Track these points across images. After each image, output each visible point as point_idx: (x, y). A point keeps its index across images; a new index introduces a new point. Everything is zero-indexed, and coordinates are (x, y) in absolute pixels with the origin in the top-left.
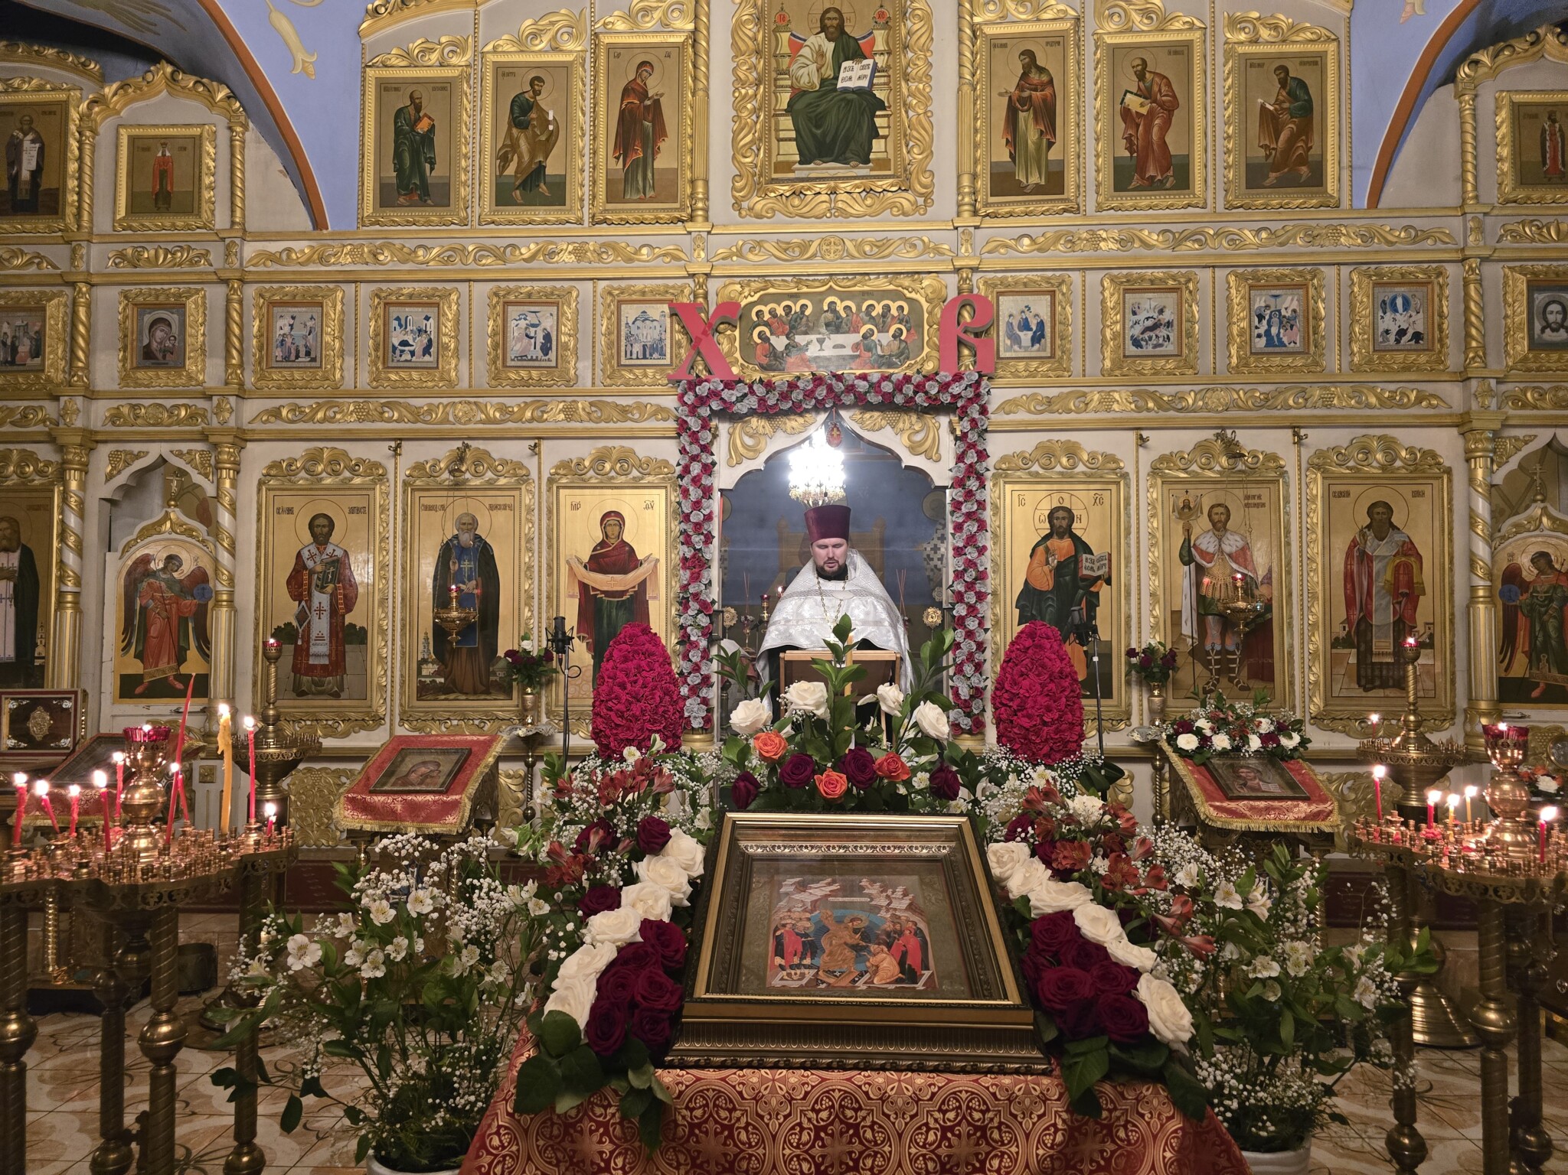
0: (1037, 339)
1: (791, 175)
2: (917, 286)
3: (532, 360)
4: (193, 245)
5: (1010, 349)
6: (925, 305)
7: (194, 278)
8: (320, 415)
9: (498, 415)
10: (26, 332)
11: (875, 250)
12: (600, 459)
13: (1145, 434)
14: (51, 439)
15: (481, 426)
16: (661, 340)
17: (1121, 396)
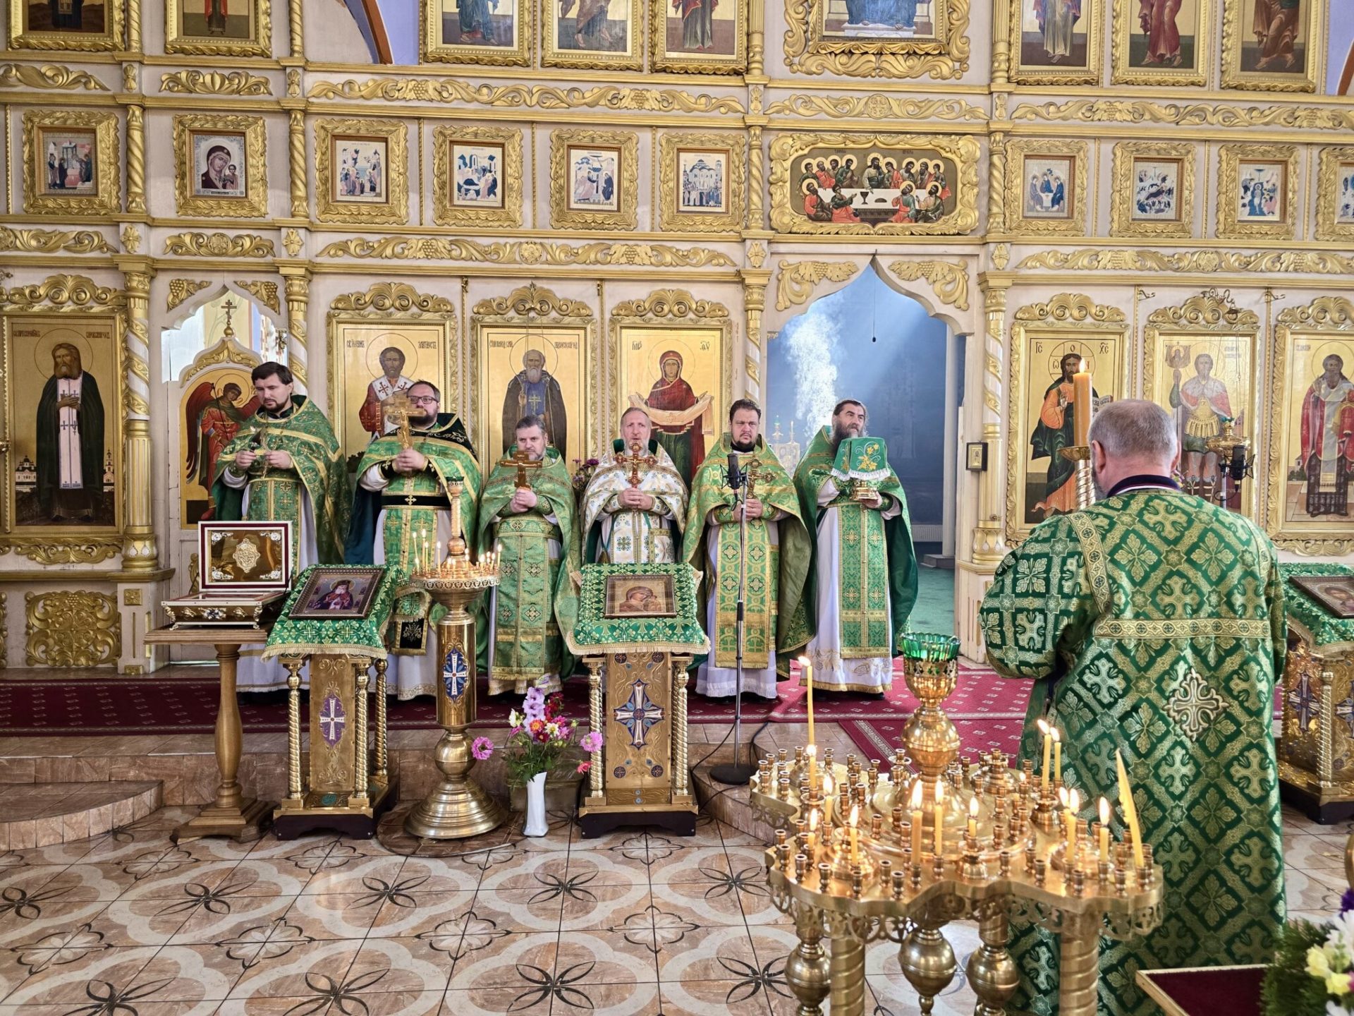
0: (1057, 200)
1: (840, 34)
2: (954, 147)
3: (594, 203)
4: (251, 73)
5: (1032, 209)
6: (959, 165)
7: (255, 106)
8: (388, 251)
9: (562, 255)
10: (75, 155)
11: (917, 110)
12: (660, 303)
13: (1148, 291)
14: (113, 267)
15: (546, 267)
16: (716, 188)
17: (1129, 254)
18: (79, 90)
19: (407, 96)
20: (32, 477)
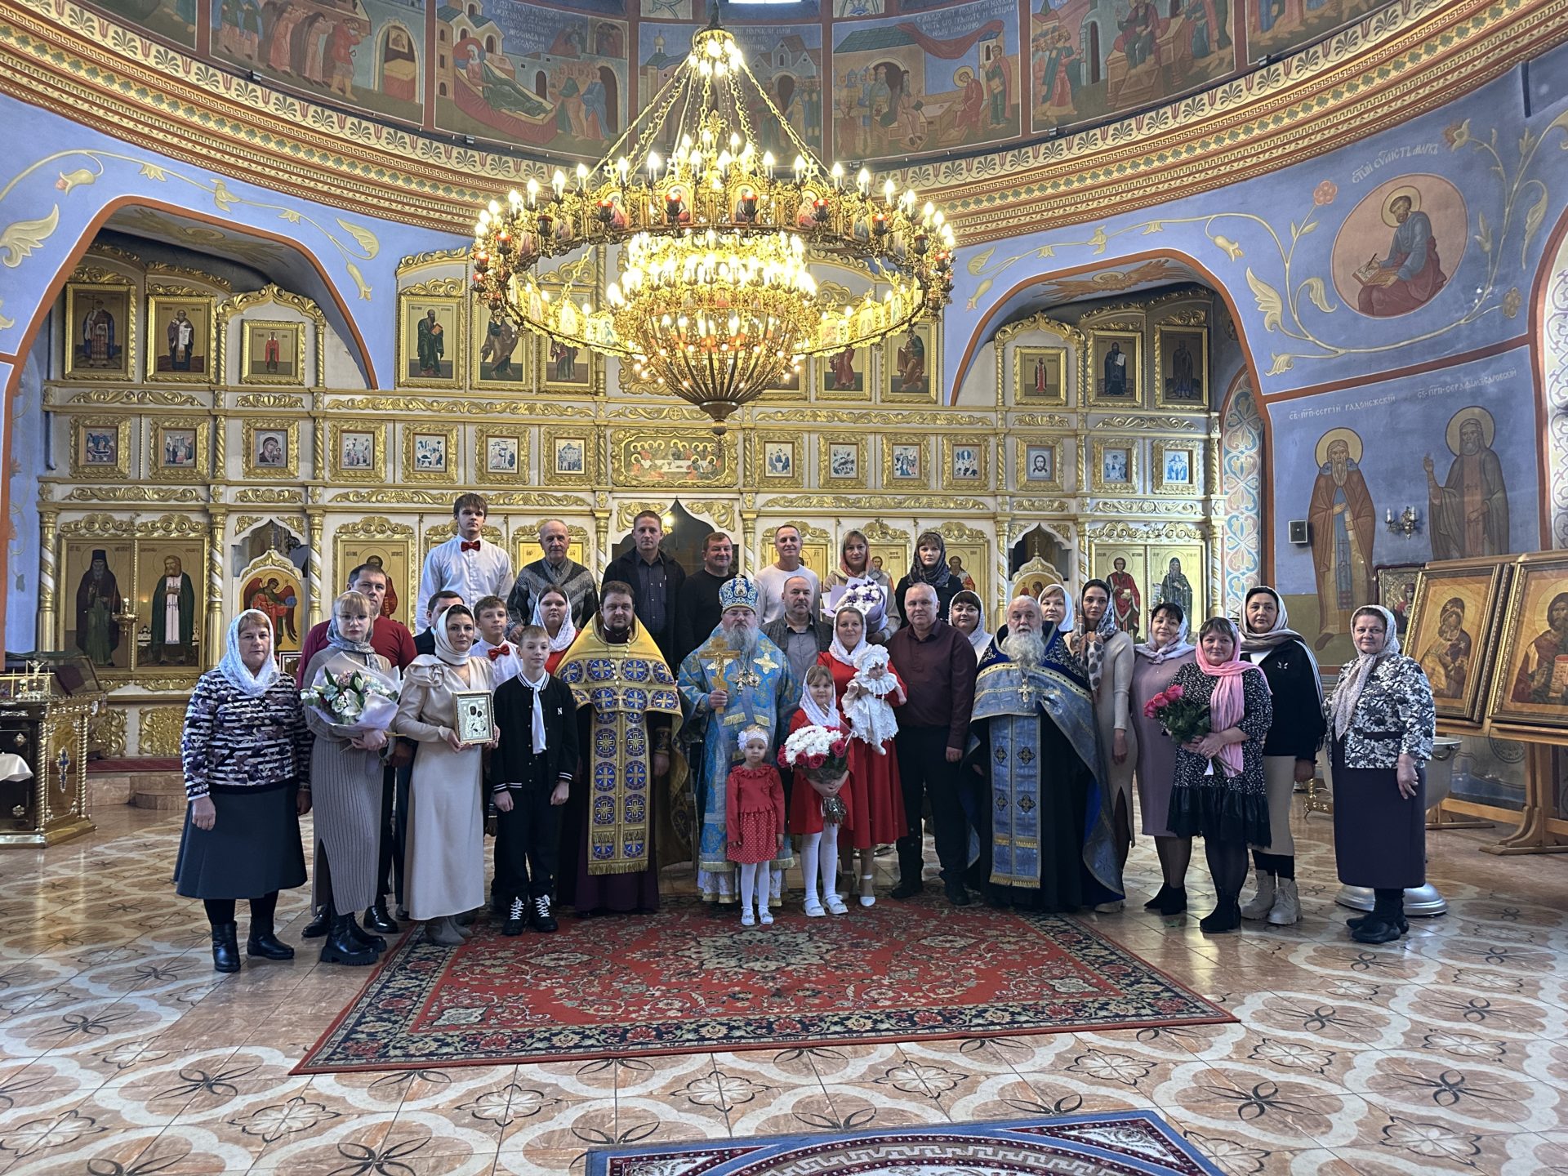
0: (785, 467)
3: (502, 469)
4: (292, 395)
5: (770, 472)
6: (726, 447)
7: (294, 414)
8: (374, 499)
10: (183, 444)
11: (699, 415)
13: (840, 519)
14: (205, 511)
16: (578, 460)
17: (828, 499)
18: (188, 406)
19: (387, 408)
20: (149, 637)
